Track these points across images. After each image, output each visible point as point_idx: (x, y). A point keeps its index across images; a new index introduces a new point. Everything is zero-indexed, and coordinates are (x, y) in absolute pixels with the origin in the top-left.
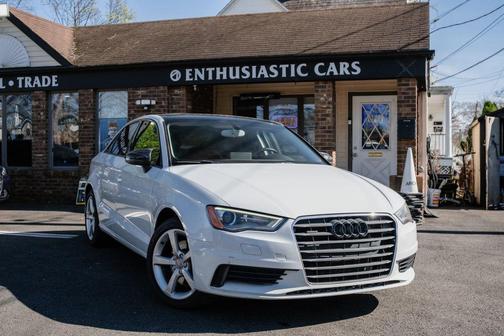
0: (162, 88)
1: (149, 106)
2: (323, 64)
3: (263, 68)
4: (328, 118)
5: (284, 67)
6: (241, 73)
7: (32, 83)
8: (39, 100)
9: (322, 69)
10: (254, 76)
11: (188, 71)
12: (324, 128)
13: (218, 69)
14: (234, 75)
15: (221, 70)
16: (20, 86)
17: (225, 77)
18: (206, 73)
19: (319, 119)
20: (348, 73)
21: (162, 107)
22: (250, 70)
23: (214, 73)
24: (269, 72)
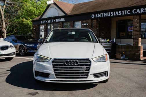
0: (90, 20)
1: (86, 25)
2: (135, 10)
3: (117, 12)
4: (137, 27)
5: (123, 11)
6: (111, 14)
7: (59, 20)
8: (61, 25)
9: (135, 11)
10: (114, 15)
11: (96, 14)
12: (136, 30)
13: (104, 13)
14: (109, 15)
15: (105, 14)
16: (56, 21)
17: (106, 16)
18: (101, 15)
19: (134, 28)
20: (143, 12)
21: (90, 25)
22: (113, 13)
23: (103, 15)
24: (119, 13)
